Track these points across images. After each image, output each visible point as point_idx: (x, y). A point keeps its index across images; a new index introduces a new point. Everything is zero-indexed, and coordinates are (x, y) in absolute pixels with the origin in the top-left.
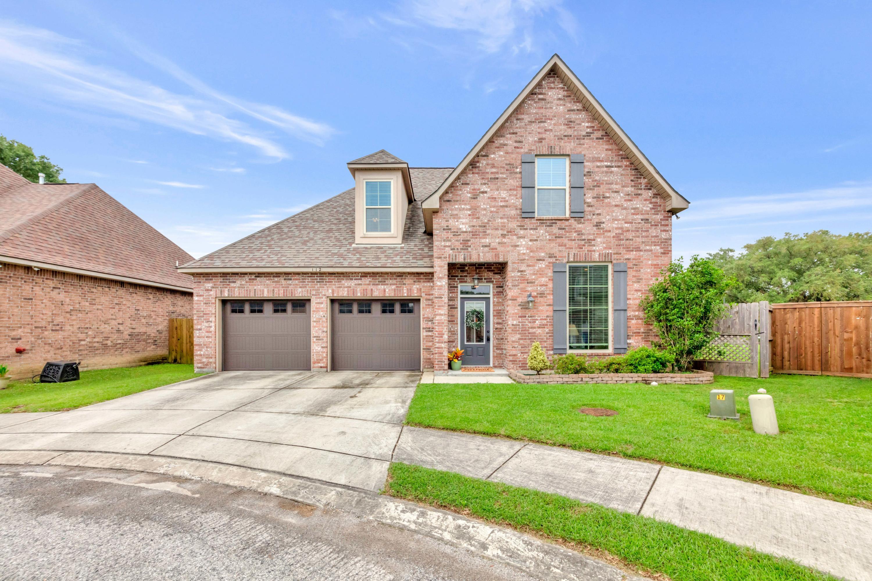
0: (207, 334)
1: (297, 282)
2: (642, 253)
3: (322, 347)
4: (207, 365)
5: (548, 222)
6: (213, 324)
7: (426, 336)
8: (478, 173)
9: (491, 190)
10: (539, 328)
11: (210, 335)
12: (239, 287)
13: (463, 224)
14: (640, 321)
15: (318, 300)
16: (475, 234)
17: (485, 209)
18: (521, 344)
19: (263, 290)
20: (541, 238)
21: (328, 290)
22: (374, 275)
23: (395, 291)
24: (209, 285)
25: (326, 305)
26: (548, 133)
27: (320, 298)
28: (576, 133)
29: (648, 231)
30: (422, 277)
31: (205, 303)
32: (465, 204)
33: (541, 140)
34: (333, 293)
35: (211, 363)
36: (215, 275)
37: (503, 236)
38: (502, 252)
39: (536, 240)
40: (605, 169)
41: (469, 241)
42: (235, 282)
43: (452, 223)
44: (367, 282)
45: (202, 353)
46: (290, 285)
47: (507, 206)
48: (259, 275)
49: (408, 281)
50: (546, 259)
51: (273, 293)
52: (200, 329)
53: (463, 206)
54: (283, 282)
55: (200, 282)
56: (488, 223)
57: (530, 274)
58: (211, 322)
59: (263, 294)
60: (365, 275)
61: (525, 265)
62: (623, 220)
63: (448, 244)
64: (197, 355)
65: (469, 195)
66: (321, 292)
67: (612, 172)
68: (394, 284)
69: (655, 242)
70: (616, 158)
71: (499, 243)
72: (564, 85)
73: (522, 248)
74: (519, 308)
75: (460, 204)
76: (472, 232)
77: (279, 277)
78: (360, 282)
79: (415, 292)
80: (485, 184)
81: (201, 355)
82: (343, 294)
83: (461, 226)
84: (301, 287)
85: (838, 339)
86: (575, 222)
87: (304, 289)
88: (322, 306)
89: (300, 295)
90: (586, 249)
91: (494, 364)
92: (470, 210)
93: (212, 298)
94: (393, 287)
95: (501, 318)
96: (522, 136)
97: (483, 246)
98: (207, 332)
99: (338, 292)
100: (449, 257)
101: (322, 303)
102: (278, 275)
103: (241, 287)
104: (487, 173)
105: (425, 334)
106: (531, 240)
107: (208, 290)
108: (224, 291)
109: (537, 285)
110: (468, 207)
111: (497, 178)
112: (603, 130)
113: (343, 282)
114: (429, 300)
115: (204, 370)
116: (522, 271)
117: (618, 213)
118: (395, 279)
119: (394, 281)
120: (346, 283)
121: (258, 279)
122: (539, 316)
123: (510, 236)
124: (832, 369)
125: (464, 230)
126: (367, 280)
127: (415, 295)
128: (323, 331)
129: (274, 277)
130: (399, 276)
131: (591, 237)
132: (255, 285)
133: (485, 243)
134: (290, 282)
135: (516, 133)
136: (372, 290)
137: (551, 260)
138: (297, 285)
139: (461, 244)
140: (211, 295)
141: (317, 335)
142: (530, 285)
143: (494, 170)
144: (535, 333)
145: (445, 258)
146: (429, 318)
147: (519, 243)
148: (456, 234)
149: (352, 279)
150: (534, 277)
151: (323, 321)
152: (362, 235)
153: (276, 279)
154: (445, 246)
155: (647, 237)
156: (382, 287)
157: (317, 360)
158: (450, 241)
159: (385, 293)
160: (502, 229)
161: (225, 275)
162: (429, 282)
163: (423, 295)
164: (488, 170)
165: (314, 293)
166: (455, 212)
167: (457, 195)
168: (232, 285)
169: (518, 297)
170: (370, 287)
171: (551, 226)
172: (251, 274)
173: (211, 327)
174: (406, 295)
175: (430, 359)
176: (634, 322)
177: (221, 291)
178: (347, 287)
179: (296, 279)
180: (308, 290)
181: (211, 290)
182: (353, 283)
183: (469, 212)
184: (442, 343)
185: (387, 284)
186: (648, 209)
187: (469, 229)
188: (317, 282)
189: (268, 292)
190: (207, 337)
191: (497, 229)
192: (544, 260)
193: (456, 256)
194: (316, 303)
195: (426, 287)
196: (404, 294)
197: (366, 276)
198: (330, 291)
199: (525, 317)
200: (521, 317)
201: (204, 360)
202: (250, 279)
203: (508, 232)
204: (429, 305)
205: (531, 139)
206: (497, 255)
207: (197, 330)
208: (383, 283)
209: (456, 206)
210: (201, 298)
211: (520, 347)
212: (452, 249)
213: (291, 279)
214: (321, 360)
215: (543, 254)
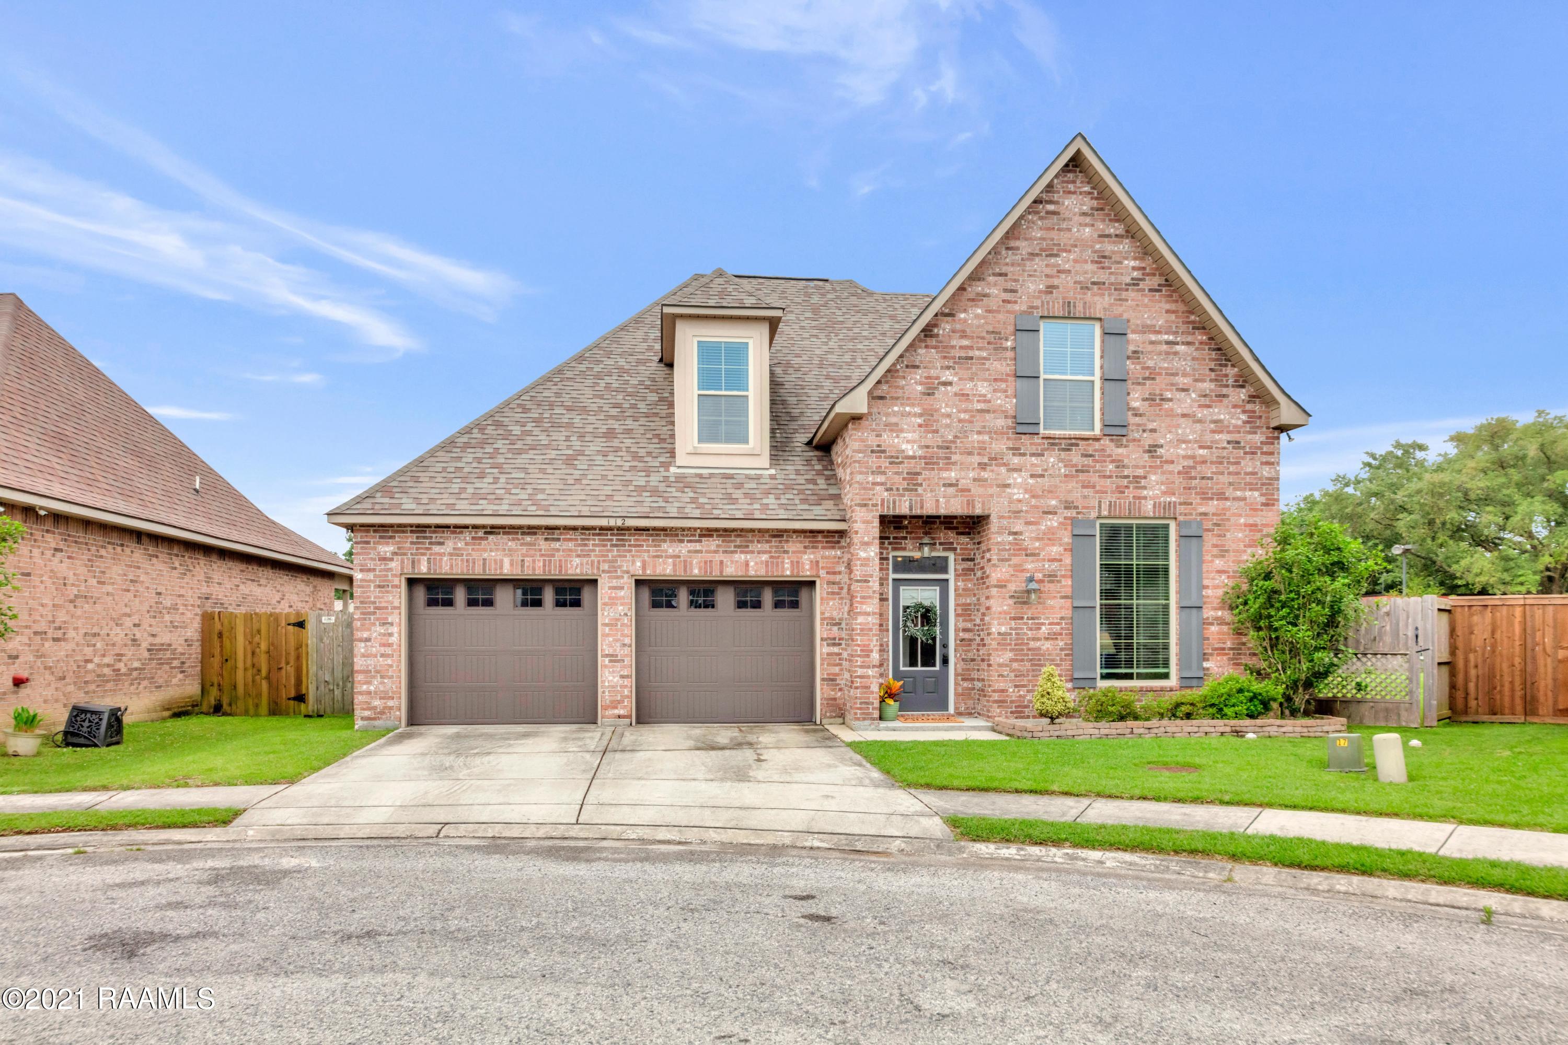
0: (382, 650)
1: (571, 545)
2: (1228, 503)
3: (622, 677)
4: (382, 713)
5: (1063, 441)
6: (395, 629)
7: (828, 654)
8: (935, 347)
9: (960, 379)
10: (1047, 639)
11: (389, 651)
12: (451, 554)
13: (908, 442)
14: (1225, 628)
15: (615, 583)
16: (929, 462)
17: (949, 416)
18: (1014, 671)
19: (502, 561)
20: (1050, 472)
21: (634, 562)
22: (726, 533)
23: (767, 566)
24: (387, 549)
25: (628, 592)
26: (1063, 276)
27: (617, 577)
28: (1113, 279)
29: (1238, 463)
30: (820, 538)
31: (379, 586)
32: (913, 405)
33: (1050, 289)
34: (644, 568)
35: (391, 708)
36: (401, 527)
37: (983, 466)
38: (980, 496)
39: (1042, 476)
40: (1165, 347)
41: (918, 474)
42: (442, 544)
43: (888, 439)
44: (713, 548)
45: (372, 688)
46: (558, 550)
47: (988, 411)
48: (493, 530)
49: (794, 546)
50: (1059, 511)
51: (523, 566)
52: (368, 640)
53: (908, 409)
54: (543, 545)
55: (368, 543)
56: (954, 442)
57: (1032, 539)
58: (392, 624)
59: (501, 568)
60: (708, 533)
61: (1022, 521)
62: (1196, 441)
63: (880, 479)
64: (361, 693)
65: (919, 388)
66: (620, 567)
67: (1176, 353)
68: (765, 552)
69: (1250, 484)
70: (1183, 328)
71: (975, 480)
72: (1093, 188)
73: (1016, 491)
74: (1011, 602)
75: (902, 404)
76: (925, 458)
77: (535, 534)
78: (698, 546)
79: (807, 567)
80: (948, 368)
81: (369, 693)
82: (664, 569)
83: (904, 447)
84: (578, 556)
85: (1549, 660)
86: (1112, 444)
87: (585, 560)
88: (622, 593)
89: (578, 571)
90: (1130, 493)
91: (956, 708)
92: (921, 415)
93: (395, 576)
94: (765, 557)
95: (971, 620)
96: (1016, 281)
97: (944, 485)
98: (384, 645)
99: (654, 567)
100: (882, 505)
101: (622, 588)
102: (532, 530)
103: (456, 553)
104: (953, 347)
105: (826, 650)
106: (1032, 476)
107: (384, 559)
108: (419, 561)
109: (1044, 560)
110: (917, 410)
111: (972, 358)
112: (1161, 275)
113: (665, 546)
114: (834, 583)
115: (377, 723)
116: (1016, 533)
117: (1187, 430)
118: (767, 542)
119: (766, 547)
120: (669, 547)
121: (491, 537)
122: (1048, 618)
123: (994, 467)
124: (1541, 712)
125: (911, 453)
126: (713, 543)
127: (806, 573)
128: (624, 645)
129: (524, 533)
130: (775, 536)
131: (1140, 472)
132: (485, 550)
133: (949, 479)
134: (557, 545)
135: (1006, 275)
136: (722, 562)
137: (1071, 513)
138: (571, 550)
139: (904, 479)
140: (391, 570)
141: (611, 652)
142: (1030, 558)
143: (965, 342)
144: (1039, 649)
145: (875, 505)
146: (833, 619)
147: (1011, 481)
148: (896, 459)
149: (682, 541)
150: (1037, 544)
151: (622, 625)
152: (690, 449)
153: (528, 539)
154: (874, 484)
155: (1238, 473)
156: (743, 556)
157: (612, 702)
158: (884, 473)
159: (747, 570)
160: (979, 454)
161: (420, 529)
162: (833, 548)
163: (822, 573)
164: (954, 343)
165: (606, 567)
166: (893, 420)
167: (897, 387)
168: (436, 549)
169: (1008, 581)
170: (718, 557)
171: (1069, 450)
172: (475, 527)
173: (391, 635)
174: (788, 573)
175: (835, 699)
176: (1214, 629)
177: (413, 562)
178: (671, 557)
179: (570, 540)
180: (593, 562)
181: (392, 560)
182: (683, 549)
183: (919, 421)
184: (868, 667)
185: (752, 552)
186: (1240, 423)
187: (920, 453)
188: (612, 545)
189: (512, 565)
190: (382, 655)
191: (970, 453)
192: (1056, 513)
193: (894, 502)
194: (610, 588)
195: (826, 558)
196: (786, 572)
197: (711, 536)
198: (639, 564)
199: (1022, 618)
200: (1014, 619)
201: (377, 703)
202: (473, 538)
203: (991, 459)
204: (833, 593)
205: (1034, 286)
206: (971, 503)
207: (361, 640)
208: (744, 548)
209: (896, 409)
210: (371, 576)
211: (1012, 675)
212: (887, 490)
213: (558, 540)
214: (619, 702)
215: (1054, 502)
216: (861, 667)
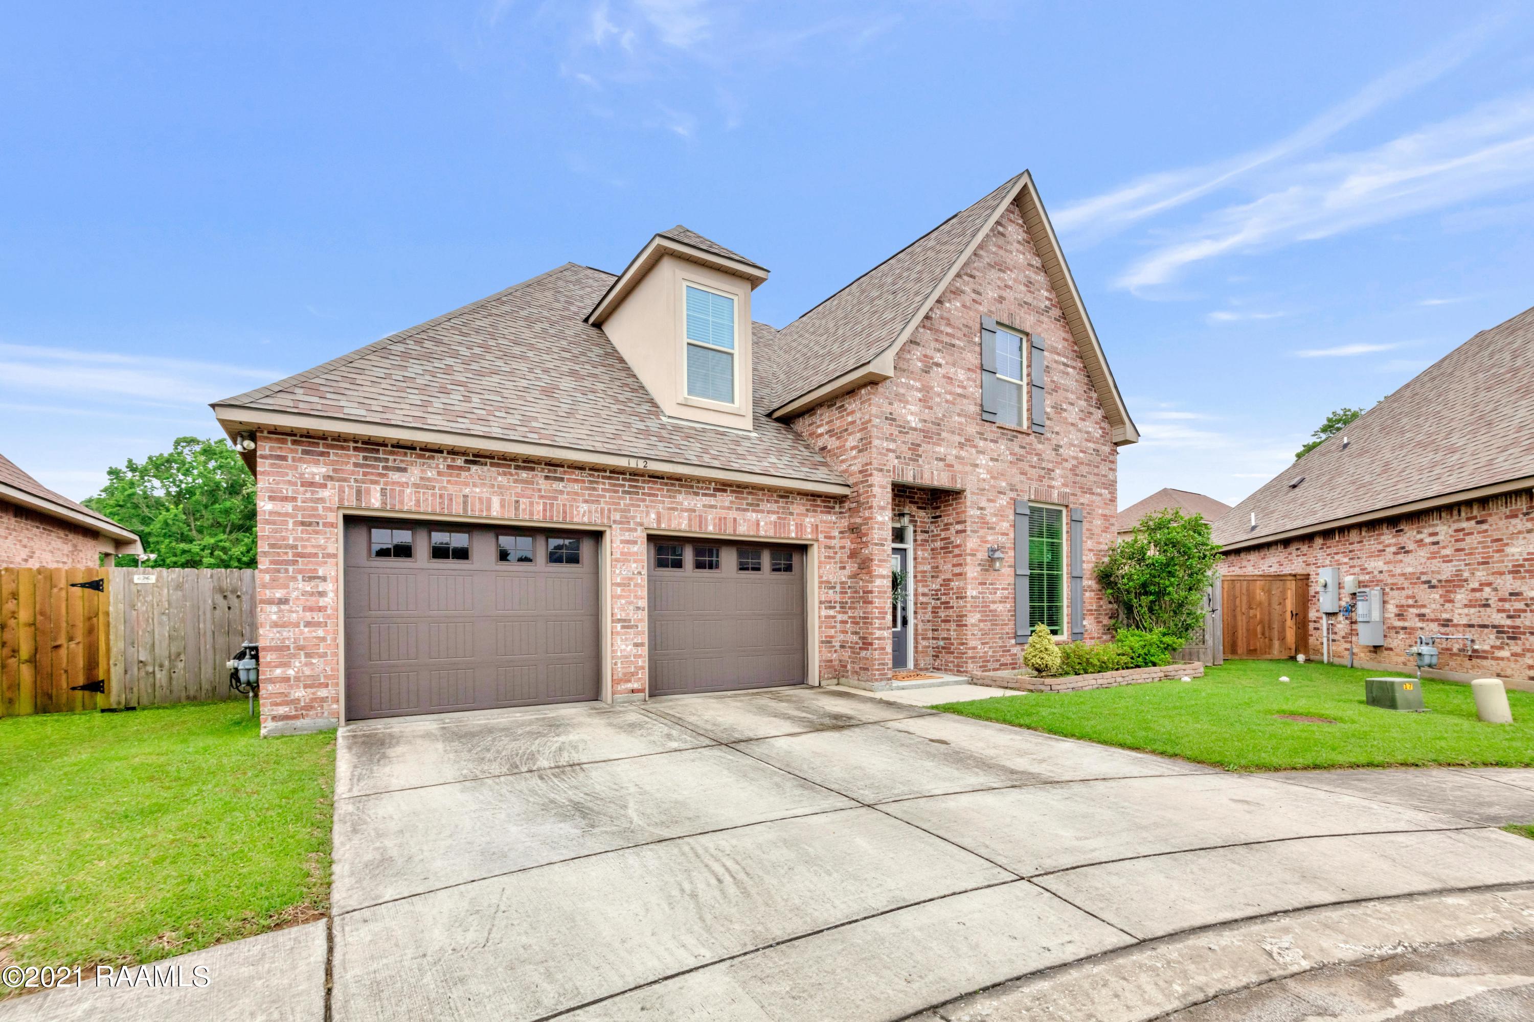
0: (308, 616)
1: (577, 487)
2: (1094, 497)
3: (636, 645)
4: (308, 707)
5: (1009, 432)
6: (329, 587)
7: (826, 617)
8: (930, 329)
9: (947, 363)
10: (1000, 602)
11: (319, 617)
12: (416, 486)
13: (912, 414)
14: (1093, 594)
15: (627, 536)
16: (927, 435)
17: (939, 395)
18: (981, 630)
19: (489, 500)
20: (1002, 457)
21: (648, 513)
22: (739, 488)
23: (775, 526)
24: (316, 470)
25: (642, 549)
26: (1008, 290)
27: (630, 530)
28: (1035, 302)
29: (1098, 467)
30: (819, 503)
31: (303, 524)
32: (914, 379)
33: (1001, 299)
34: (659, 521)
35: (323, 700)
36: (340, 440)
37: (961, 446)
38: (960, 472)
39: (997, 460)
40: (1062, 367)
41: (919, 445)
42: (404, 470)
43: (898, 409)
44: (727, 504)
45: (291, 672)
46: (562, 492)
47: (964, 397)
48: (477, 458)
49: (798, 507)
50: (1007, 492)
51: (517, 509)
52: (283, 601)
53: (912, 382)
54: (543, 484)
55: (284, 458)
56: (943, 420)
57: (991, 514)
58: (324, 579)
59: (489, 508)
60: (723, 486)
61: (985, 498)
62: (1079, 446)
63: (892, 446)
64: (272, 681)
65: (919, 364)
66: (634, 517)
67: (1068, 374)
68: (774, 512)
69: (1104, 484)
70: (1071, 355)
71: (956, 457)
72: (1024, 223)
73: (981, 471)
74: (979, 569)
75: (908, 377)
76: (923, 431)
77: (533, 469)
78: (711, 501)
79: (809, 530)
80: (939, 350)
81: (286, 680)
82: (680, 524)
83: (910, 418)
84: (586, 501)
85: (1244, 617)
86: (1035, 440)
87: (594, 507)
88: (635, 548)
89: (586, 520)
90: (1046, 482)
91: (916, 665)
92: (920, 390)
93: (327, 509)
94: (773, 517)
95: (927, 586)
96: (980, 285)
97: (937, 459)
98: (311, 609)
99: (670, 520)
100: (894, 471)
101: (635, 542)
102: (529, 463)
103: (424, 484)
104: (942, 332)
105: (824, 613)
106: (992, 459)
107: (311, 484)
108: (368, 491)
109: (998, 533)
110: (918, 385)
111: (954, 346)
112: (1061, 308)
113: (680, 497)
114: (830, 548)
115: (300, 723)
116: (981, 509)
117: (1075, 437)
118: (776, 502)
119: (774, 507)
120: (685, 500)
121: (474, 468)
122: (1000, 584)
123: (968, 448)
124: (1239, 652)
125: (913, 425)
126: (726, 499)
127: (808, 536)
128: (638, 608)
129: (517, 467)
130: (782, 497)
131: (1050, 466)
132: (466, 484)
133: (940, 453)
134: (560, 486)
135: (974, 278)
136: (735, 520)
137: (1013, 495)
138: (576, 494)
139: (909, 449)
140: (322, 500)
141: (624, 616)
142: (990, 531)
143: (949, 330)
144: (996, 611)
145: (889, 471)
146: (829, 582)
147: (978, 462)
148: (904, 429)
149: (697, 494)
150: (994, 519)
151: (636, 585)
152: (681, 400)
153: (524, 475)
154: (889, 450)
155: (1098, 475)
156: (754, 515)
157: (625, 674)
158: (894, 441)
159: (758, 530)
160: (959, 434)
161: (371, 445)
162: (829, 513)
163: (821, 537)
164: (942, 328)
165: (617, 516)
166: (902, 391)
167: (904, 359)
168: (395, 476)
169: (977, 550)
170: (732, 514)
171: (1012, 440)
172: (453, 452)
173: (322, 594)
174: (793, 535)
175: (831, 661)
176: (1087, 594)
177: (359, 492)
178: (687, 510)
179: (576, 481)
180: (602, 510)
181: (324, 486)
182: (698, 502)
183: (919, 395)
184: (884, 629)
185: (763, 511)
186: (1098, 436)
187: (920, 426)
188: (624, 492)
189: (502, 506)
190: (308, 624)
191: (953, 432)
192: (1005, 494)
193: (903, 471)
194: (622, 542)
195: (825, 522)
196: (791, 535)
197: (725, 491)
198: (653, 516)
199: (985, 584)
200: (981, 584)
201: (299, 693)
202: (449, 467)
203: (966, 440)
204: (829, 557)
205: (991, 293)
206: (953, 478)
207: (271, 602)
208: (755, 507)
209: (903, 380)
210: (289, 507)
211: (980, 633)
212: (897, 458)
213: (562, 479)
214: (633, 674)
215: (1004, 484)
216: (880, 629)
